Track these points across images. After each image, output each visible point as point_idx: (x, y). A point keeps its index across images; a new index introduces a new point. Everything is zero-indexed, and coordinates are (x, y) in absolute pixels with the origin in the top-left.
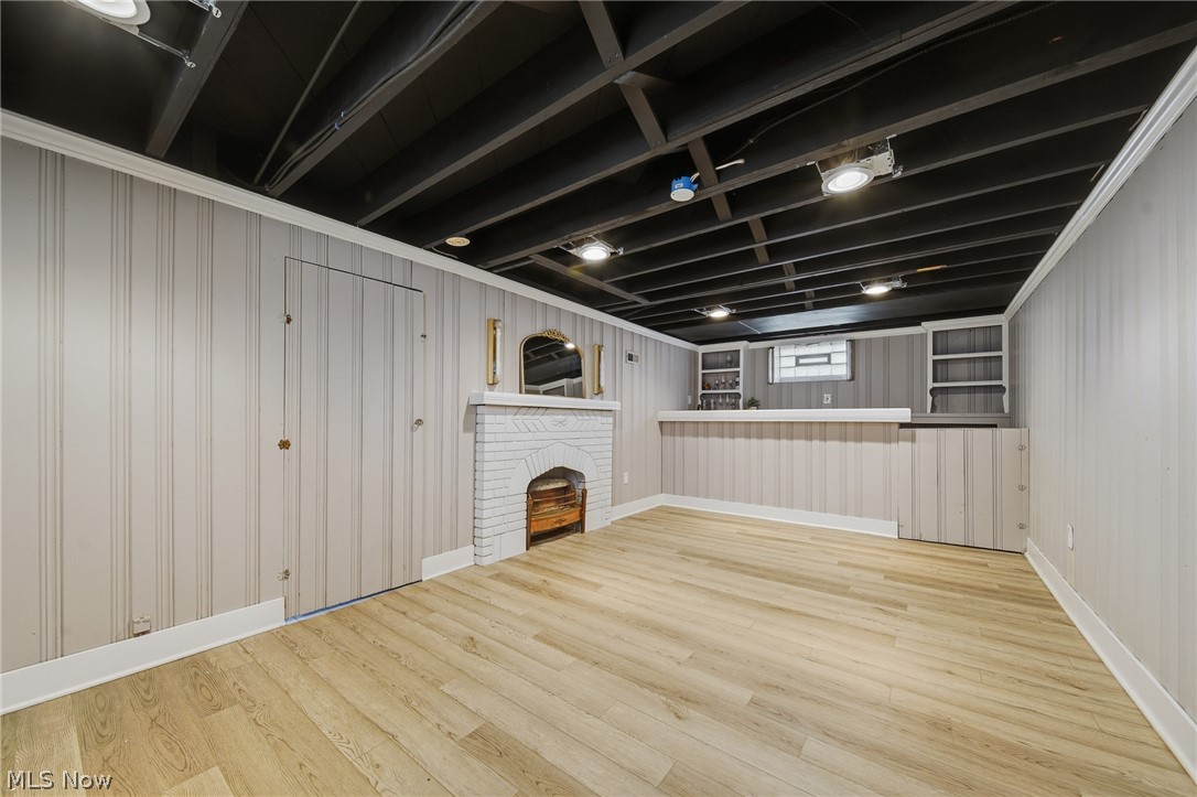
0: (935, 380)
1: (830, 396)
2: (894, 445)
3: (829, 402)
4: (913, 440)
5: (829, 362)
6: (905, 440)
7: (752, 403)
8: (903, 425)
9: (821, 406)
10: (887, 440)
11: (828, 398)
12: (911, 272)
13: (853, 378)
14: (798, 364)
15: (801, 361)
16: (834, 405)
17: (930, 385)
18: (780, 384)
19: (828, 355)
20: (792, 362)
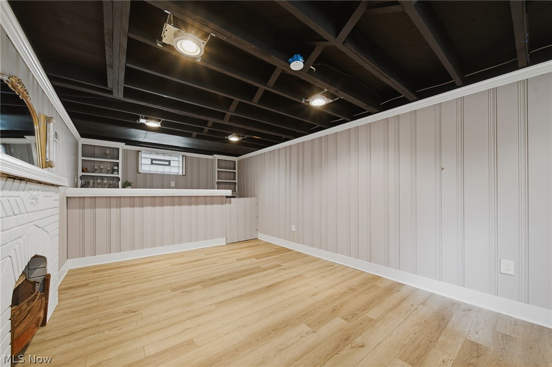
1: (174, 182)
2: (224, 205)
3: (174, 185)
5: (169, 165)
6: (227, 203)
7: (126, 185)
8: (227, 197)
9: (169, 187)
10: (222, 203)
11: (173, 184)
12: (251, 136)
13: (186, 175)
14: (152, 164)
15: (154, 162)
16: (176, 187)
17: (217, 181)
18: (145, 174)
19: (169, 161)
20: (149, 162)
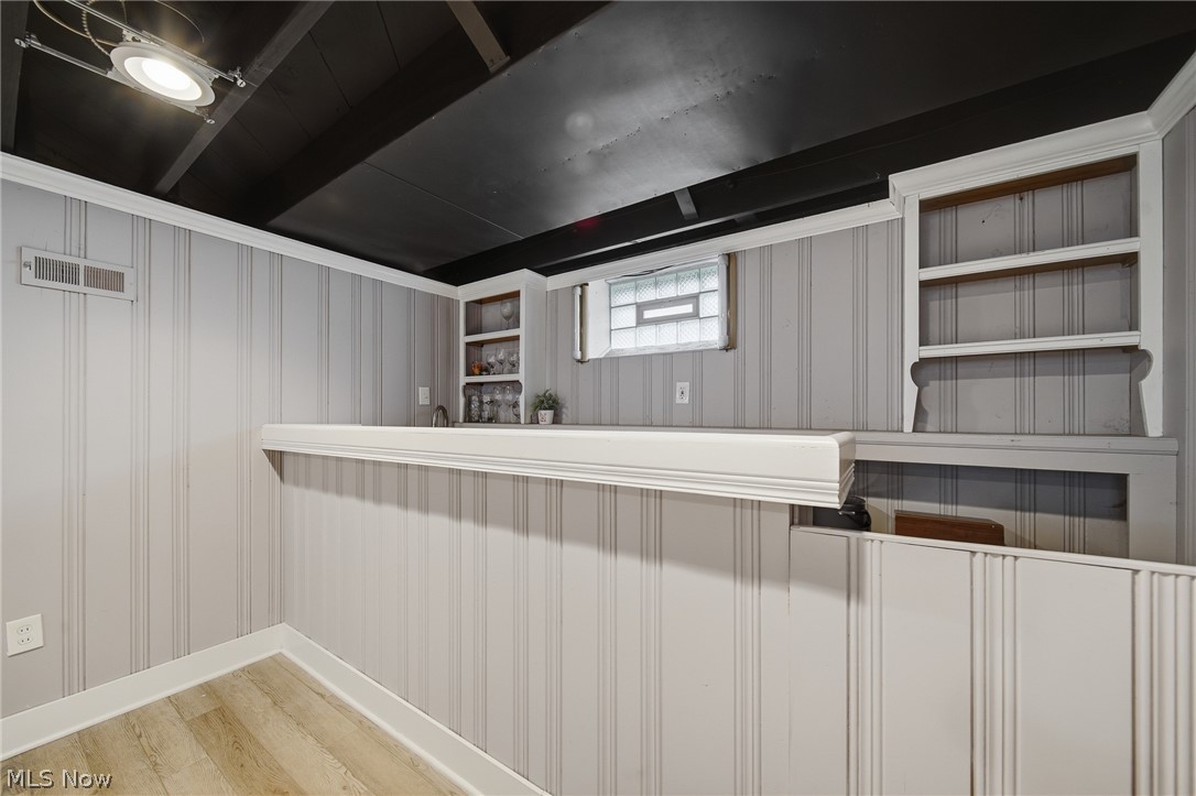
0: (924, 341)
2: (771, 594)
4: (852, 586)
6: (817, 578)
10: (748, 567)
11: (683, 392)
13: (730, 346)
14: (641, 321)
17: (913, 352)
19: (696, 298)
20: (630, 316)
